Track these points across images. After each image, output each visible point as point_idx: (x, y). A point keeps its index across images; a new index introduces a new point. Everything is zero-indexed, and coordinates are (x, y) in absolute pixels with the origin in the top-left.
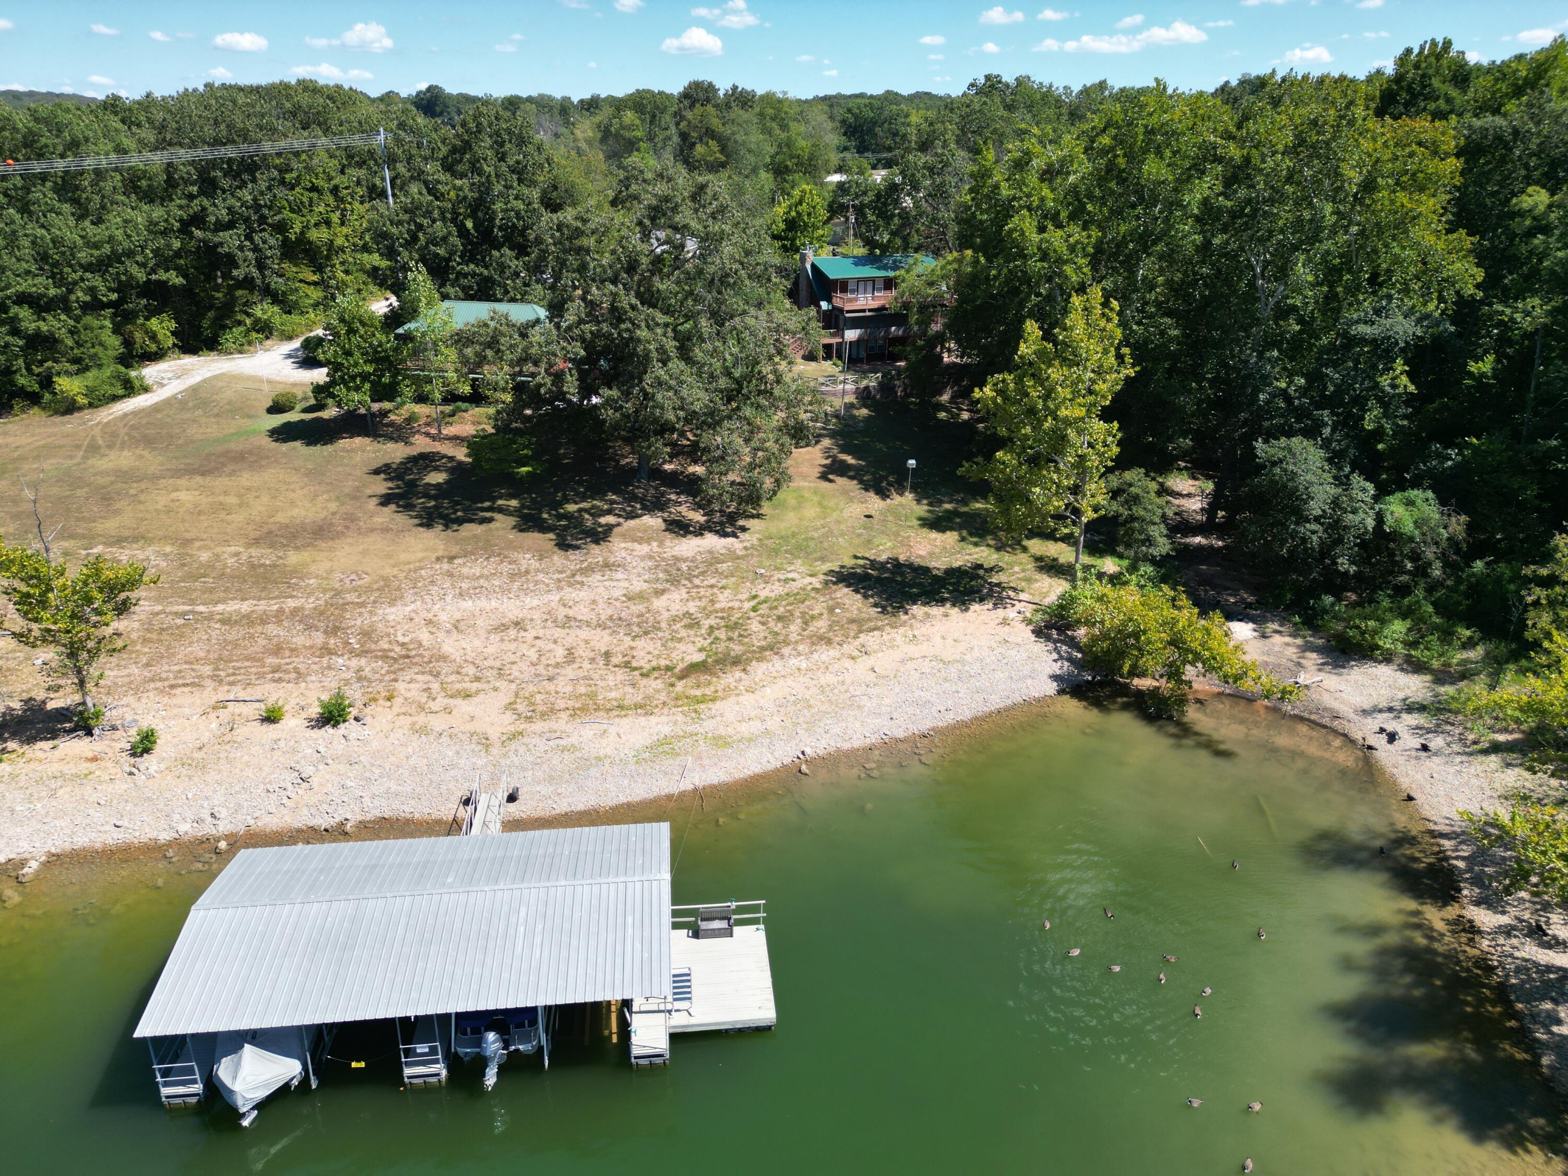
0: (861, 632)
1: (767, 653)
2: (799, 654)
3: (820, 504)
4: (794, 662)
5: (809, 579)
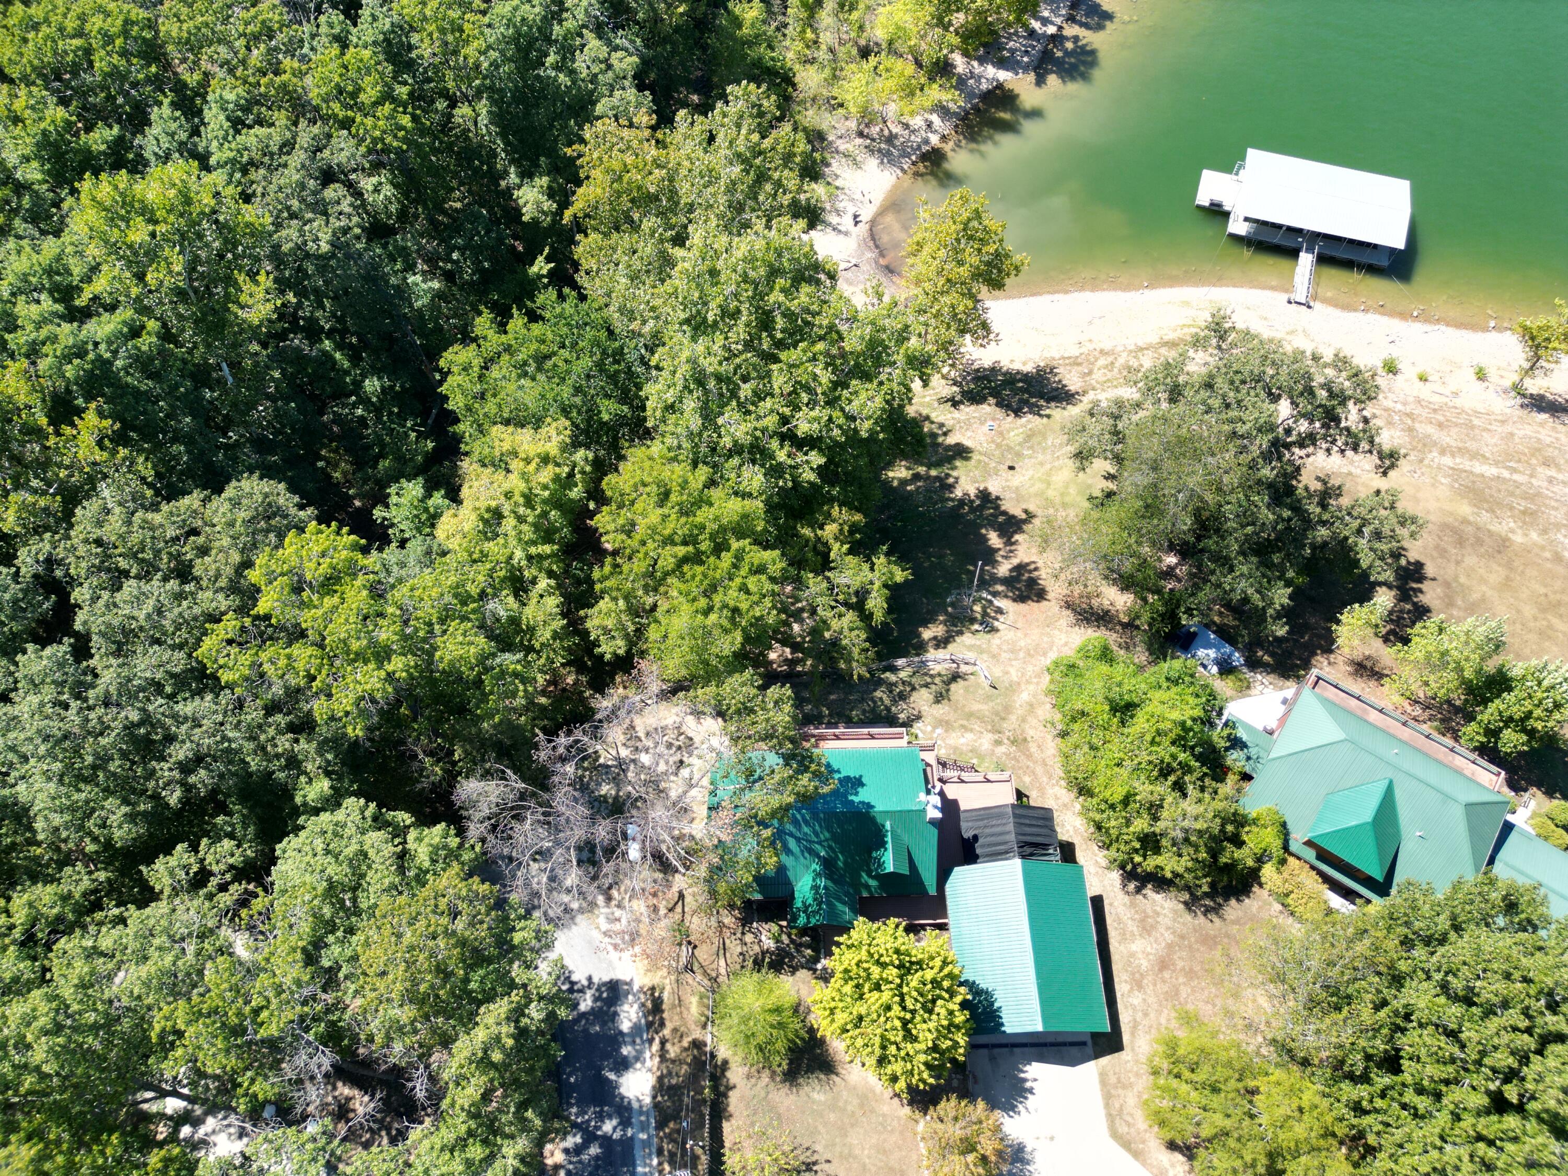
1: (1144, 346)
4: (1128, 339)
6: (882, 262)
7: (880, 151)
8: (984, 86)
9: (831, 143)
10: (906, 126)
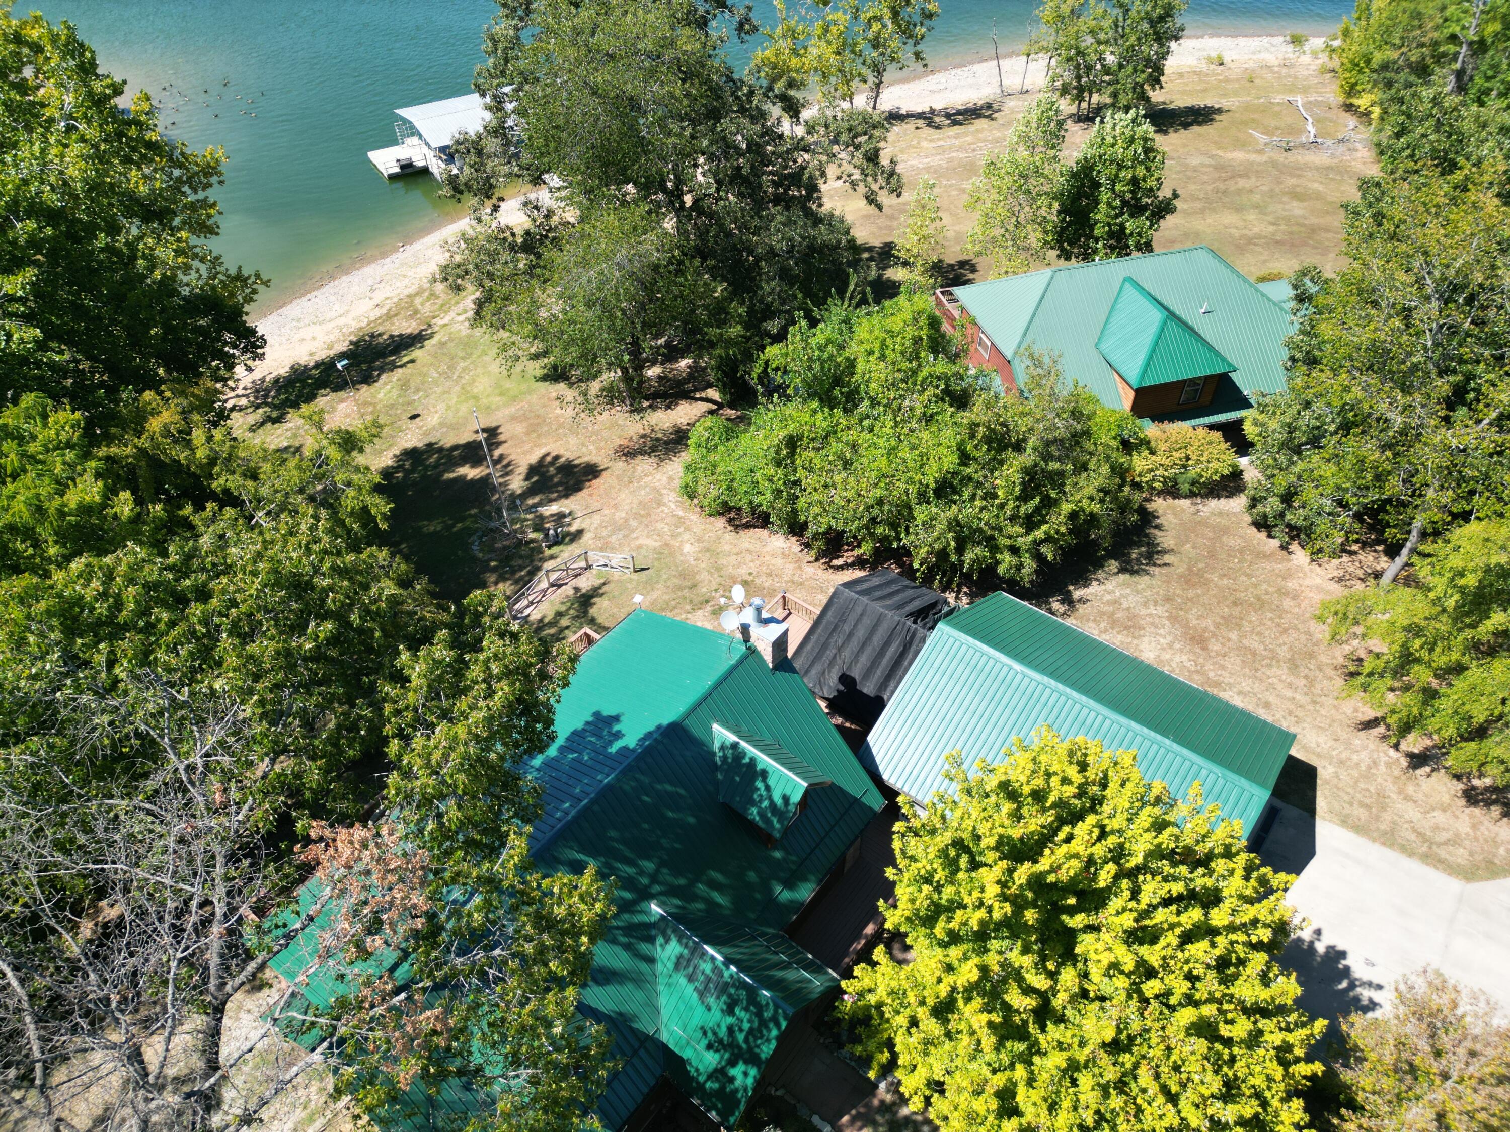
0: (386, 312)
3: (476, 398)
5: (446, 321)
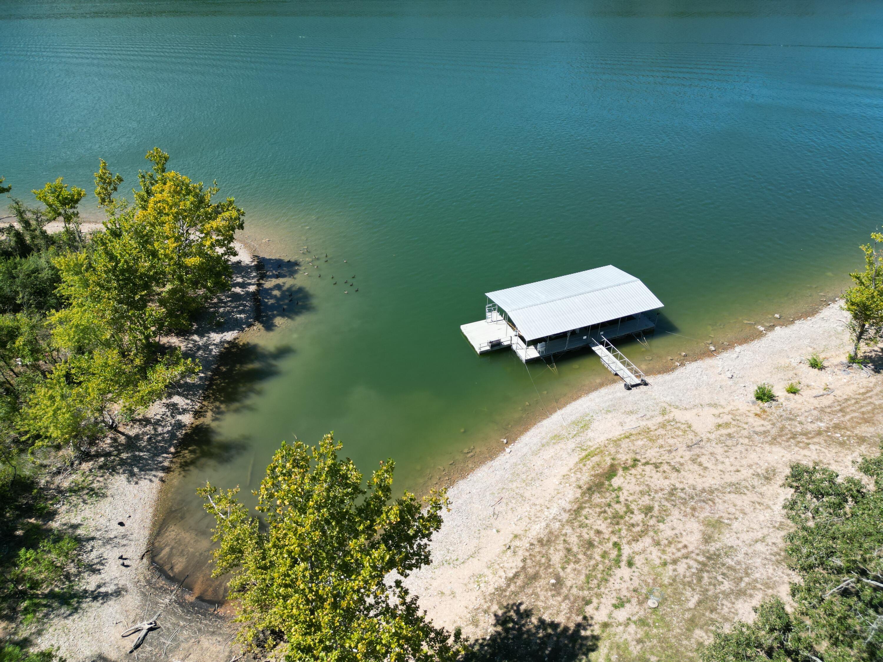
0: (524, 568)
1: (575, 507)
2: (554, 518)
4: (554, 510)
6: (190, 598)
7: (123, 462)
8: (215, 351)
9: (47, 488)
10: (146, 421)
